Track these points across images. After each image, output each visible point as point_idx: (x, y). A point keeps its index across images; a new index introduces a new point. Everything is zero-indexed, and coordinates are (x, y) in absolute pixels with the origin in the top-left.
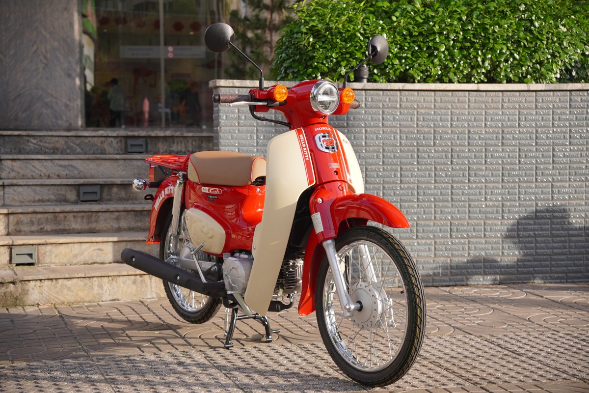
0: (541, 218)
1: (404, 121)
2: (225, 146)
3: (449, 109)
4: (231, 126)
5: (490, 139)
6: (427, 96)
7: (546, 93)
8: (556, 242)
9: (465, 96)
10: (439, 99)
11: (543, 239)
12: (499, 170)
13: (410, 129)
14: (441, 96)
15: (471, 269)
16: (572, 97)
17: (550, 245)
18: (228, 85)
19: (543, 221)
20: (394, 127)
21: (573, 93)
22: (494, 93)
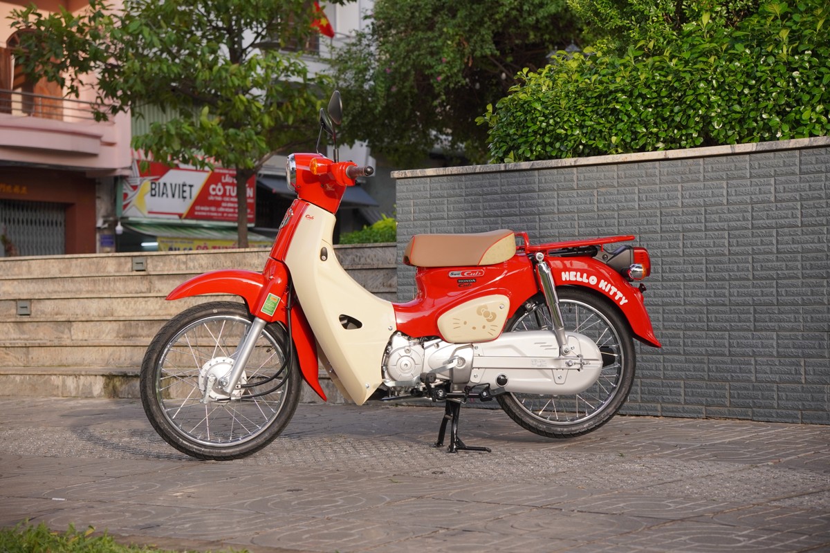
0: (762, 330)
1: (581, 204)
2: (402, 242)
3: (635, 185)
4: (407, 221)
5: (688, 222)
6: (608, 171)
7: (764, 155)
8: (784, 365)
9: (655, 168)
10: (623, 173)
11: (765, 359)
12: (702, 264)
13: (589, 214)
14: (624, 170)
15: (667, 395)
16: (802, 158)
17: (775, 368)
18: (400, 176)
19: (764, 333)
20: (571, 212)
21: (804, 152)
22: (691, 160)
